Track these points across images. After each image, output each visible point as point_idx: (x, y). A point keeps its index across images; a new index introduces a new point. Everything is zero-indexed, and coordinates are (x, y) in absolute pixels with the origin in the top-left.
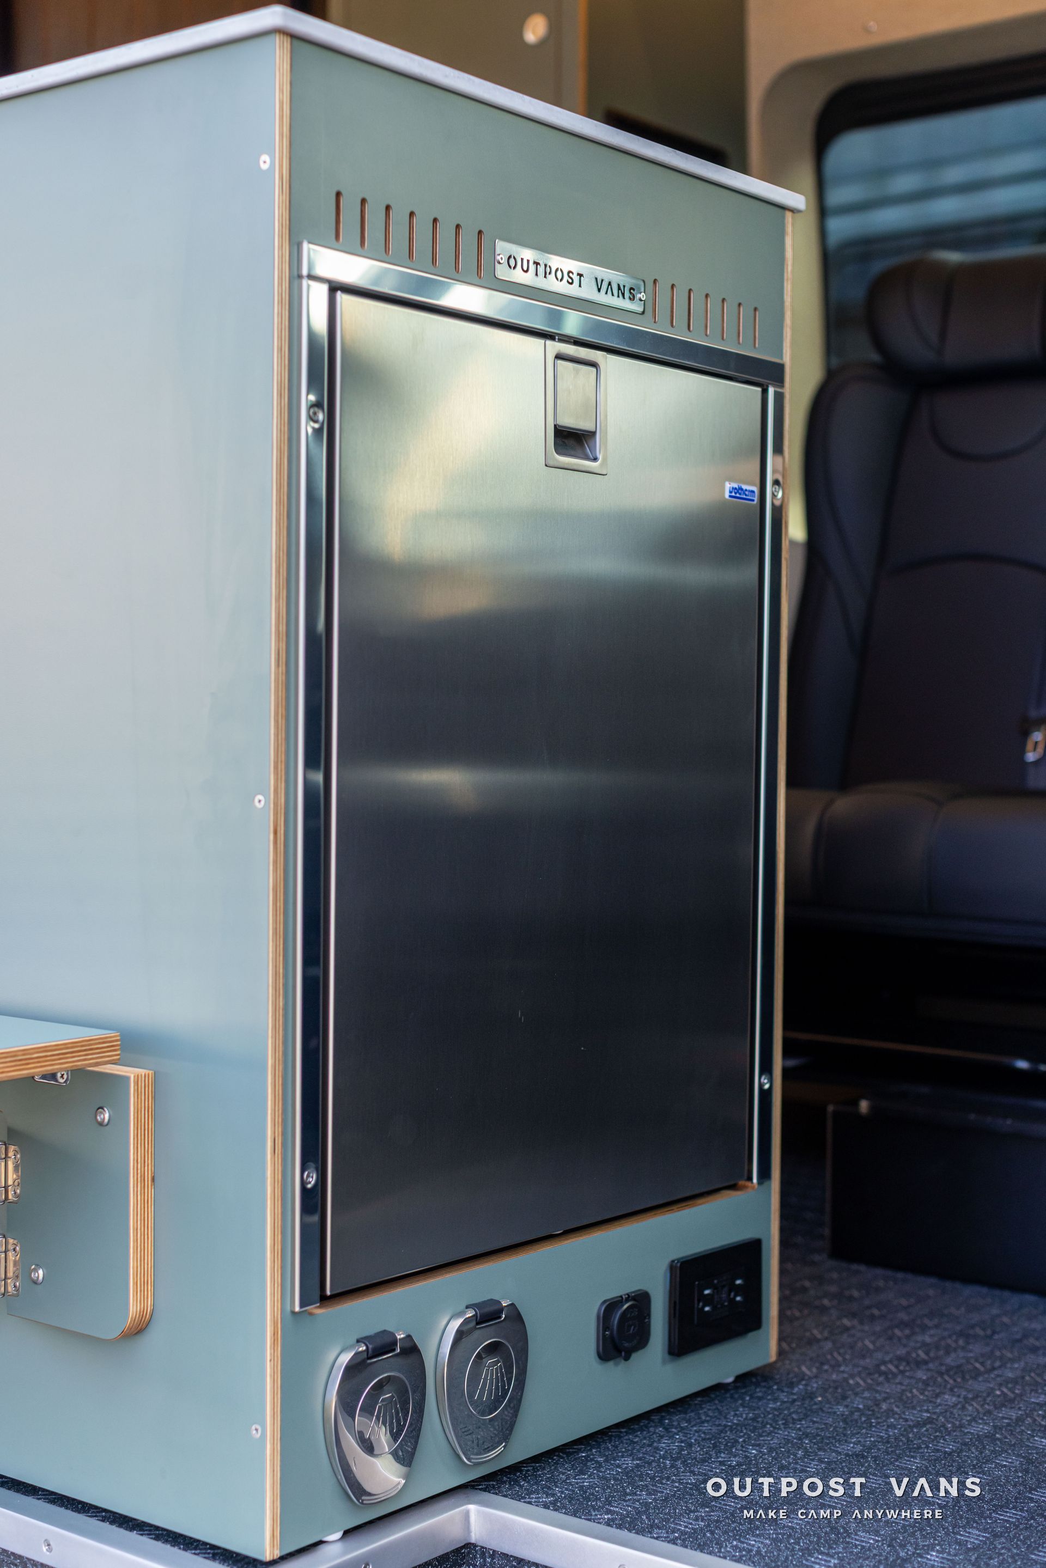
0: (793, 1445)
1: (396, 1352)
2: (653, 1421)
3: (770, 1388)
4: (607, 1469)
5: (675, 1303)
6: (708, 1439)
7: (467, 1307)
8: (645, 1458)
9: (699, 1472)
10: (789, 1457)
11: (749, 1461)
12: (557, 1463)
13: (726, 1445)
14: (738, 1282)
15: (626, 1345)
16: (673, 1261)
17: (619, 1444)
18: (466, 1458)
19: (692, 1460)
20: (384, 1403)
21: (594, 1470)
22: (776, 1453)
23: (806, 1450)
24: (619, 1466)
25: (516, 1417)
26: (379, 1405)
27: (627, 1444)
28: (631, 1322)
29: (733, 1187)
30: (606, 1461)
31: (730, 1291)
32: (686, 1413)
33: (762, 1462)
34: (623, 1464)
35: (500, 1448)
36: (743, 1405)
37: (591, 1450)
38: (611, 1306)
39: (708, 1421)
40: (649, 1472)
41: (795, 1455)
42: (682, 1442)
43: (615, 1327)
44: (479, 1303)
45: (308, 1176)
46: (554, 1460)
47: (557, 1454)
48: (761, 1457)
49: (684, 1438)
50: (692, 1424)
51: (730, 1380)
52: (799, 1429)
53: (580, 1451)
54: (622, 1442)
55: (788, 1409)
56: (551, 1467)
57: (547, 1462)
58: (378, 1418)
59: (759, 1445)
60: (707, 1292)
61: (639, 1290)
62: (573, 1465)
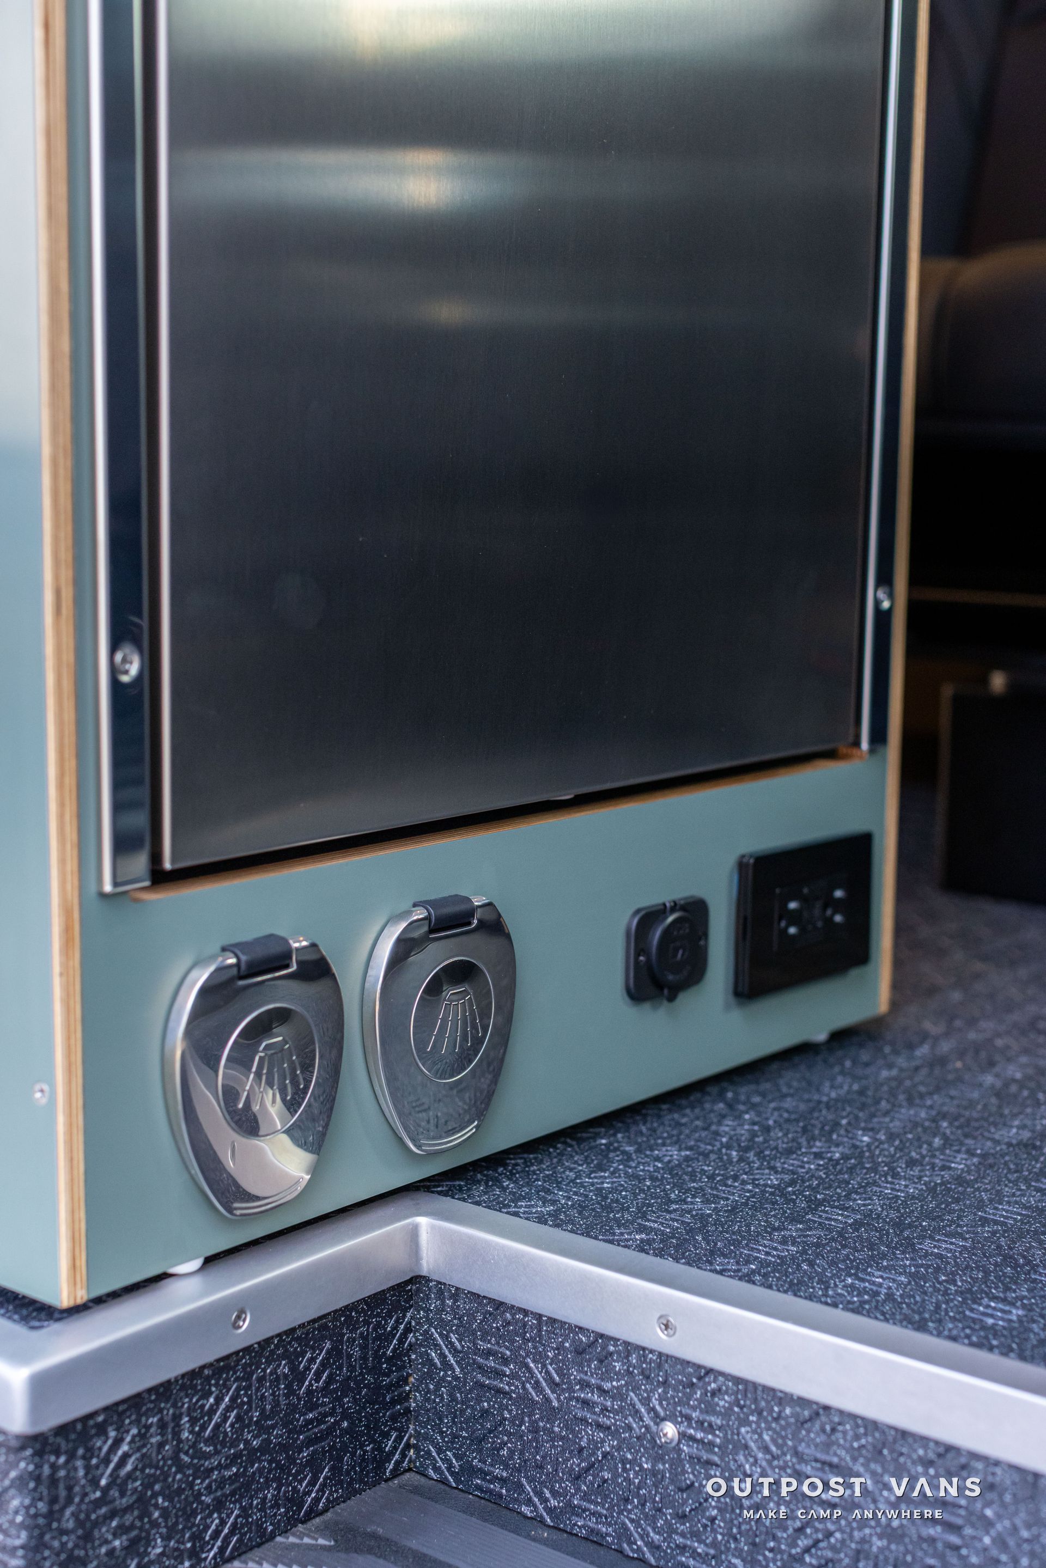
0: (925, 1130)
1: (290, 970)
2: (709, 1094)
3: (880, 1050)
4: (639, 1163)
5: (745, 918)
6: (795, 1120)
7: (415, 905)
8: (699, 1147)
9: (783, 1168)
10: (920, 1147)
11: (860, 1153)
12: (561, 1154)
13: (822, 1128)
14: (839, 894)
15: (671, 977)
16: (743, 856)
17: (659, 1126)
18: (415, 1145)
19: (772, 1150)
20: (270, 1052)
21: (619, 1165)
22: (901, 1141)
23: (945, 1138)
24: (658, 1159)
25: (496, 1084)
26: (262, 1054)
27: (670, 1126)
28: (678, 944)
29: (831, 755)
30: (638, 1151)
31: (825, 907)
32: (757, 1083)
33: (880, 1154)
34: (665, 1155)
35: (470, 1130)
36: (842, 1073)
37: (615, 1135)
38: (648, 918)
39: (792, 1095)
40: (706, 1168)
41: (930, 1144)
42: (754, 1123)
43: (654, 950)
44: (435, 900)
45: (125, 660)
46: (558, 1149)
47: (563, 1139)
48: (877, 1147)
49: (757, 1119)
50: (770, 1097)
51: (822, 1037)
52: (931, 1107)
53: (597, 1136)
54: (663, 1124)
55: (911, 1078)
56: (551, 1160)
57: (547, 1153)
58: (258, 1074)
59: (872, 1129)
60: (793, 905)
61: (692, 897)
62: (586, 1157)
